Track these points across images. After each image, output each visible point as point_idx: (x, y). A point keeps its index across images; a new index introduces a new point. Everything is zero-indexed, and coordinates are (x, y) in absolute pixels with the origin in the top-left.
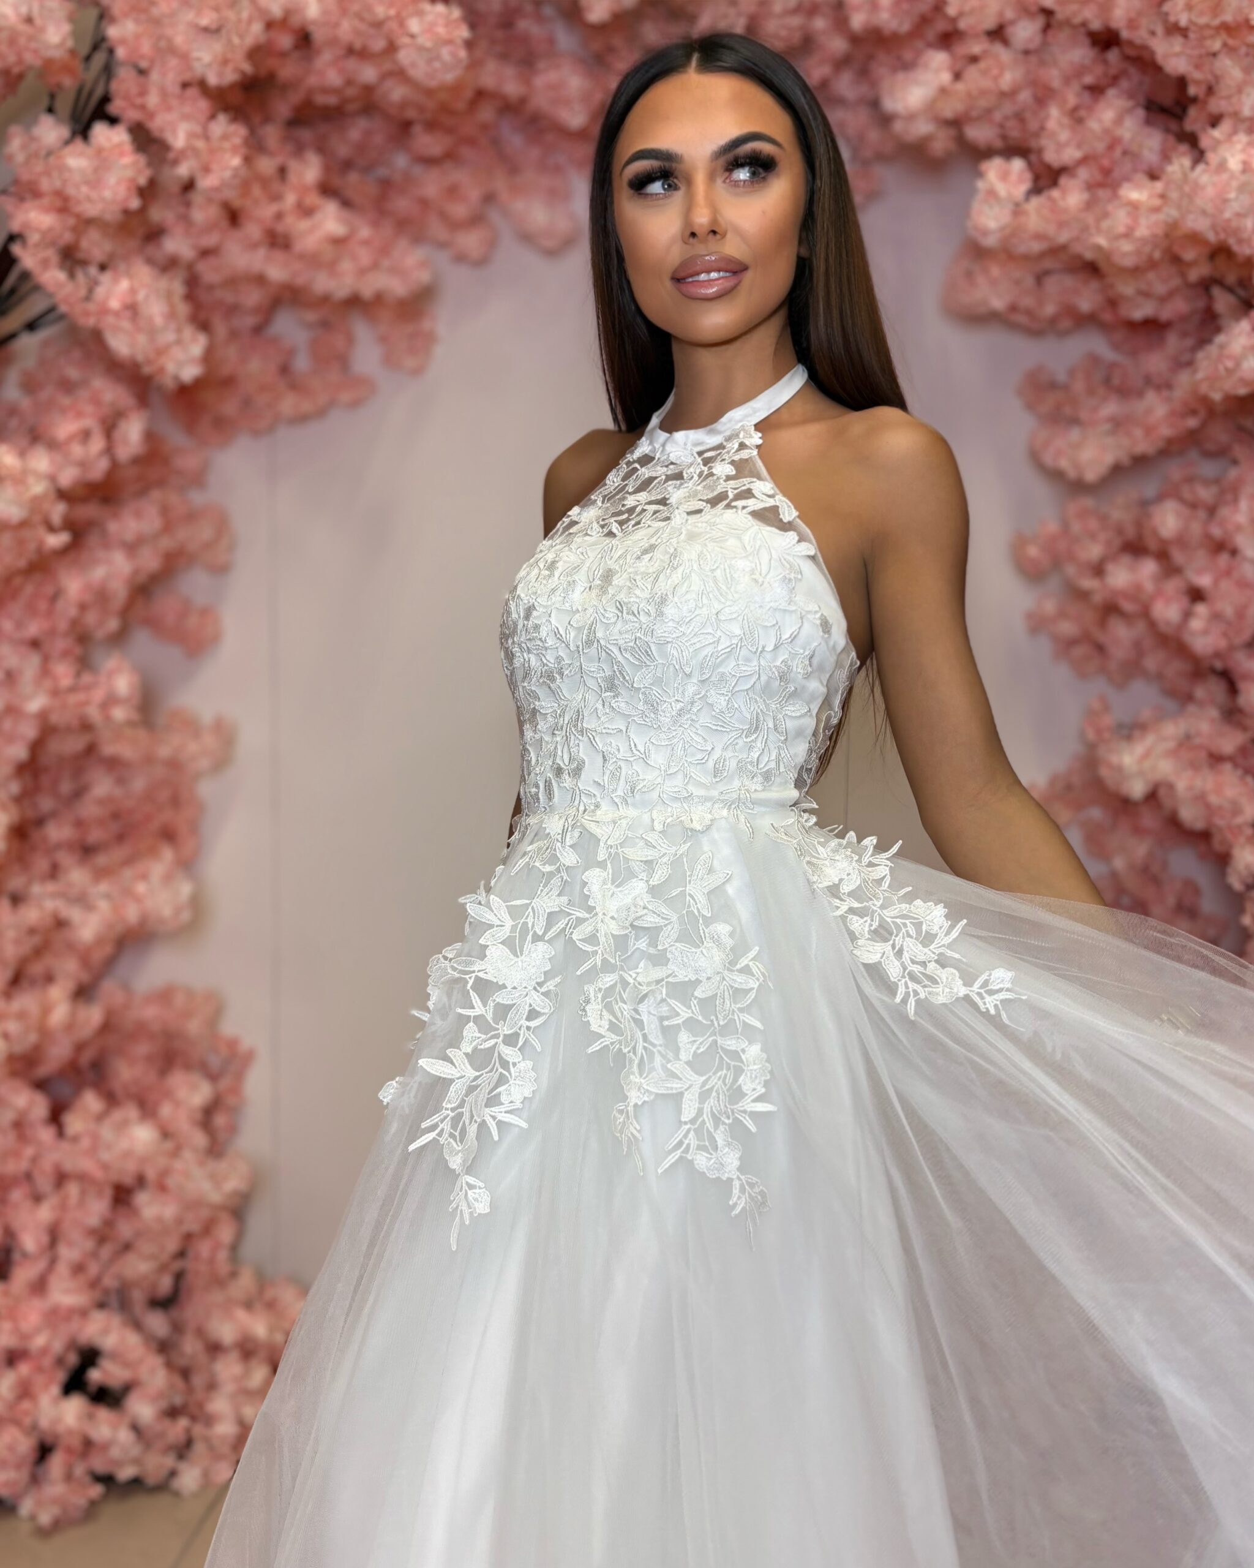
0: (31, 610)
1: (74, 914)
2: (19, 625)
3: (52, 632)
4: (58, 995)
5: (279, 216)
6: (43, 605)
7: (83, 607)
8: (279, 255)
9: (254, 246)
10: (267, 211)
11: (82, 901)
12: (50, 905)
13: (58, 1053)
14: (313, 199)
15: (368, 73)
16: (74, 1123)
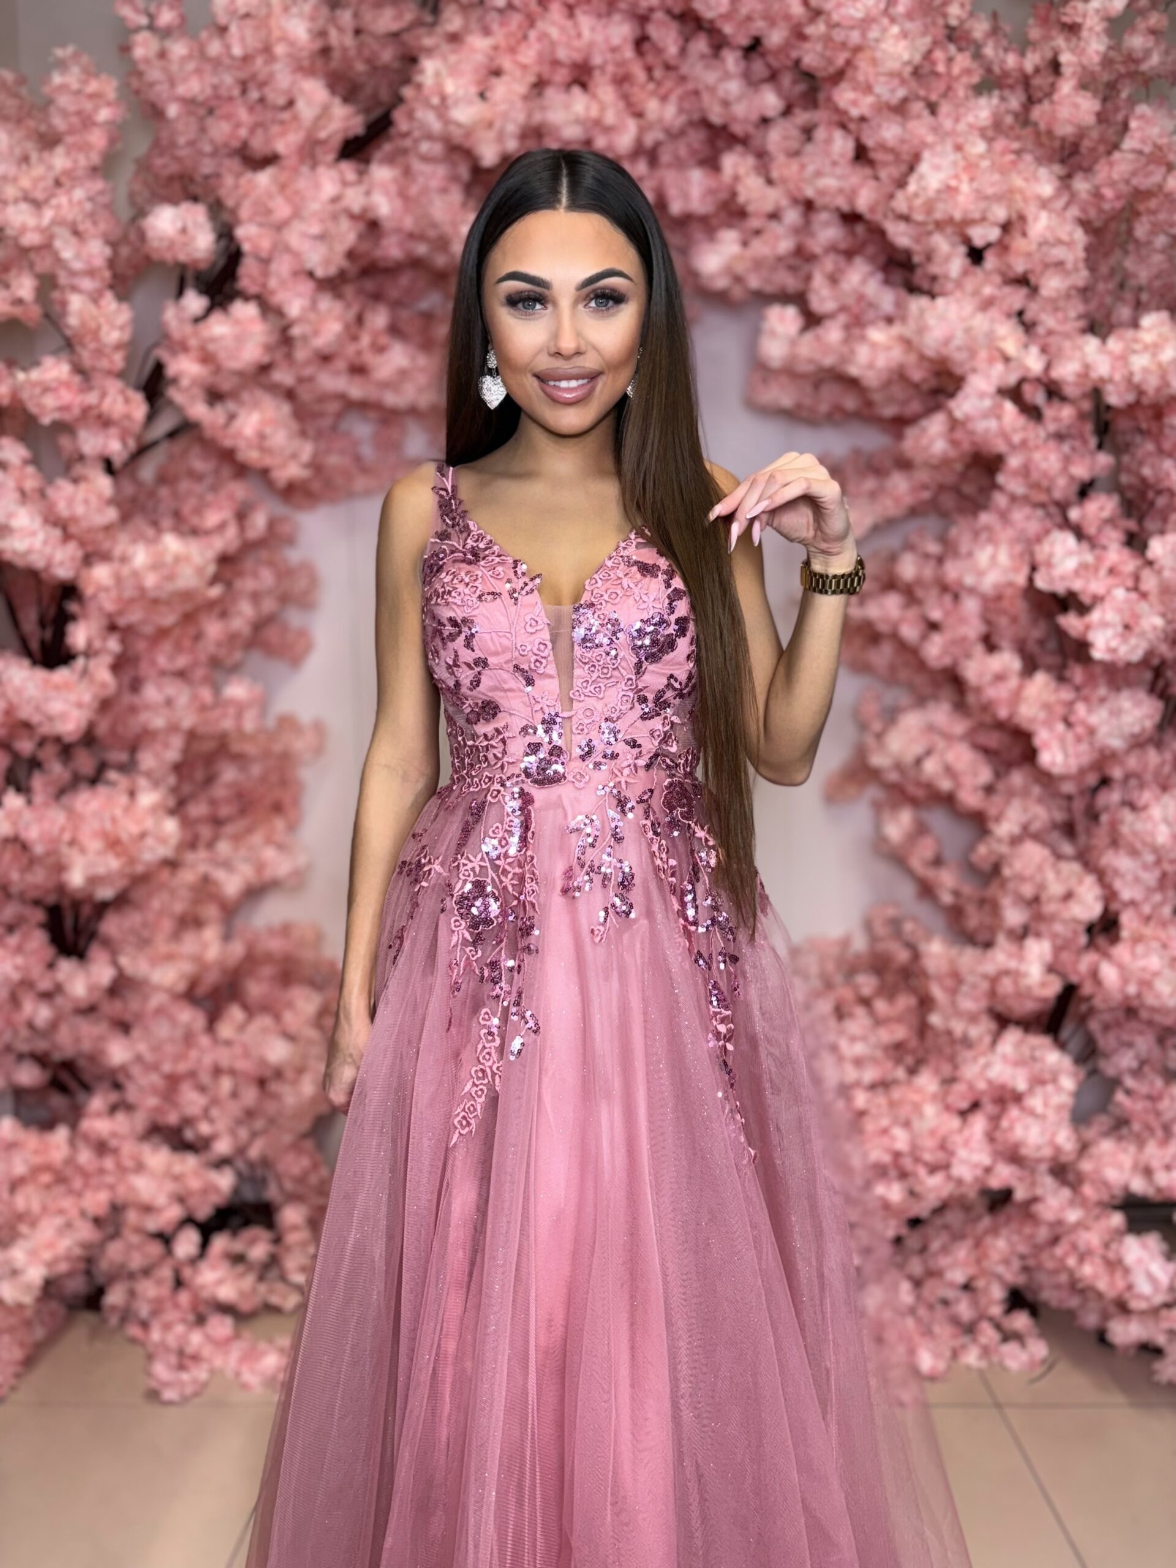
0: (178, 648)
1: (220, 875)
2: (171, 658)
3: (195, 664)
4: (211, 934)
5: (359, 353)
6: (187, 643)
7: (219, 644)
8: (358, 380)
9: (337, 373)
10: (351, 349)
11: (227, 865)
12: (202, 868)
13: (211, 978)
14: (384, 340)
15: (421, 249)
16: (225, 1030)
